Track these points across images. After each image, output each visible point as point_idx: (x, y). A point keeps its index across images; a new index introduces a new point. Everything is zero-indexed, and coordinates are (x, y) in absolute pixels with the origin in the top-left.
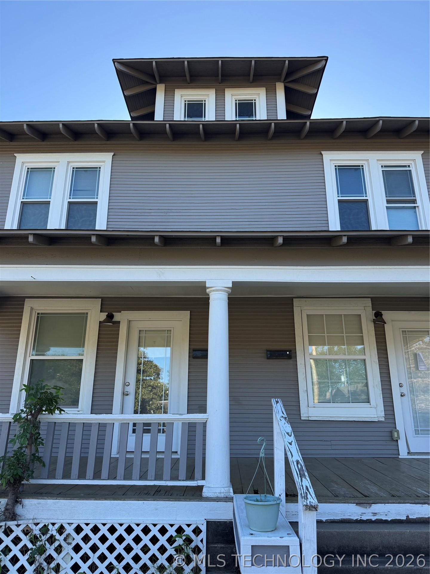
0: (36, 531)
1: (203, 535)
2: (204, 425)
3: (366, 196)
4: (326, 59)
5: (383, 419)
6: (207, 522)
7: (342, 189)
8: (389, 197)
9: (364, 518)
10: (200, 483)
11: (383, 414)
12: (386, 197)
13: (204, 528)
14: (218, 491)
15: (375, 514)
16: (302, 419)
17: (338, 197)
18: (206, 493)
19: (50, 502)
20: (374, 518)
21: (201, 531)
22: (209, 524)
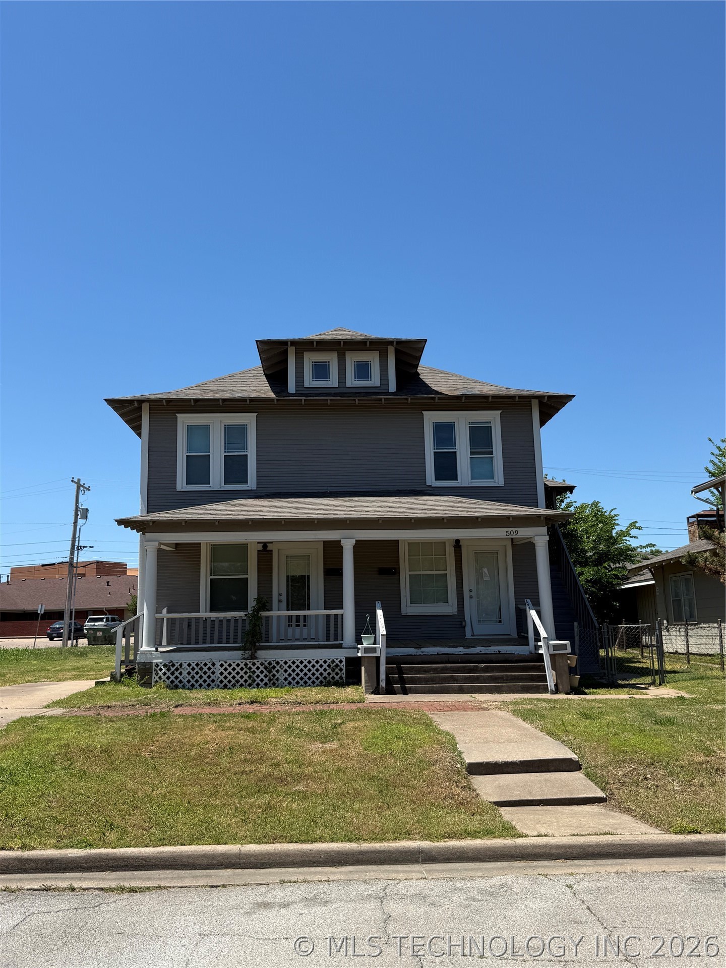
0: (266, 664)
1: (344, 663)
2: (342, 615)
3: (455, 449)
4: (425, 341)
5: (457, 614)
6: (346, 658)
7: (438, 443)
8: (473, 449)
9: (418, 654)
10: (341, 642)
11: (456, 610)
12: (471, 449)
13: (344, 660)
14: (350, 644)
15: (422, 652)
16: (402, 614)
17: (434, 449)
18: (344, 645)
19: (271, 652)
20: (422, 654)
21: (342, 661)
22: (347, 659)
